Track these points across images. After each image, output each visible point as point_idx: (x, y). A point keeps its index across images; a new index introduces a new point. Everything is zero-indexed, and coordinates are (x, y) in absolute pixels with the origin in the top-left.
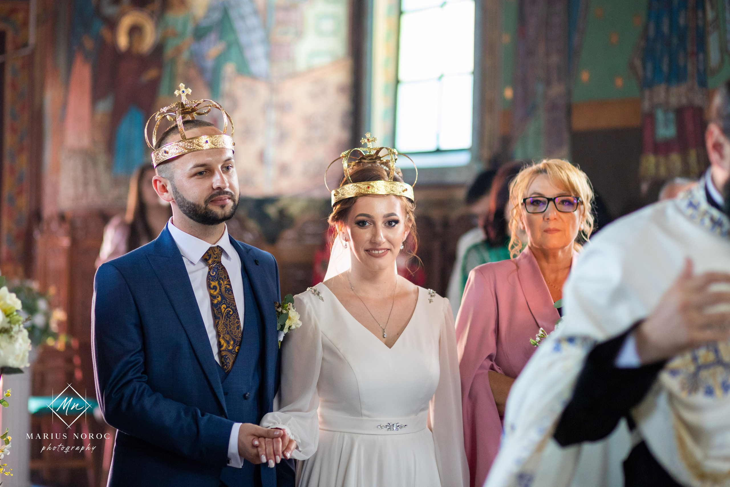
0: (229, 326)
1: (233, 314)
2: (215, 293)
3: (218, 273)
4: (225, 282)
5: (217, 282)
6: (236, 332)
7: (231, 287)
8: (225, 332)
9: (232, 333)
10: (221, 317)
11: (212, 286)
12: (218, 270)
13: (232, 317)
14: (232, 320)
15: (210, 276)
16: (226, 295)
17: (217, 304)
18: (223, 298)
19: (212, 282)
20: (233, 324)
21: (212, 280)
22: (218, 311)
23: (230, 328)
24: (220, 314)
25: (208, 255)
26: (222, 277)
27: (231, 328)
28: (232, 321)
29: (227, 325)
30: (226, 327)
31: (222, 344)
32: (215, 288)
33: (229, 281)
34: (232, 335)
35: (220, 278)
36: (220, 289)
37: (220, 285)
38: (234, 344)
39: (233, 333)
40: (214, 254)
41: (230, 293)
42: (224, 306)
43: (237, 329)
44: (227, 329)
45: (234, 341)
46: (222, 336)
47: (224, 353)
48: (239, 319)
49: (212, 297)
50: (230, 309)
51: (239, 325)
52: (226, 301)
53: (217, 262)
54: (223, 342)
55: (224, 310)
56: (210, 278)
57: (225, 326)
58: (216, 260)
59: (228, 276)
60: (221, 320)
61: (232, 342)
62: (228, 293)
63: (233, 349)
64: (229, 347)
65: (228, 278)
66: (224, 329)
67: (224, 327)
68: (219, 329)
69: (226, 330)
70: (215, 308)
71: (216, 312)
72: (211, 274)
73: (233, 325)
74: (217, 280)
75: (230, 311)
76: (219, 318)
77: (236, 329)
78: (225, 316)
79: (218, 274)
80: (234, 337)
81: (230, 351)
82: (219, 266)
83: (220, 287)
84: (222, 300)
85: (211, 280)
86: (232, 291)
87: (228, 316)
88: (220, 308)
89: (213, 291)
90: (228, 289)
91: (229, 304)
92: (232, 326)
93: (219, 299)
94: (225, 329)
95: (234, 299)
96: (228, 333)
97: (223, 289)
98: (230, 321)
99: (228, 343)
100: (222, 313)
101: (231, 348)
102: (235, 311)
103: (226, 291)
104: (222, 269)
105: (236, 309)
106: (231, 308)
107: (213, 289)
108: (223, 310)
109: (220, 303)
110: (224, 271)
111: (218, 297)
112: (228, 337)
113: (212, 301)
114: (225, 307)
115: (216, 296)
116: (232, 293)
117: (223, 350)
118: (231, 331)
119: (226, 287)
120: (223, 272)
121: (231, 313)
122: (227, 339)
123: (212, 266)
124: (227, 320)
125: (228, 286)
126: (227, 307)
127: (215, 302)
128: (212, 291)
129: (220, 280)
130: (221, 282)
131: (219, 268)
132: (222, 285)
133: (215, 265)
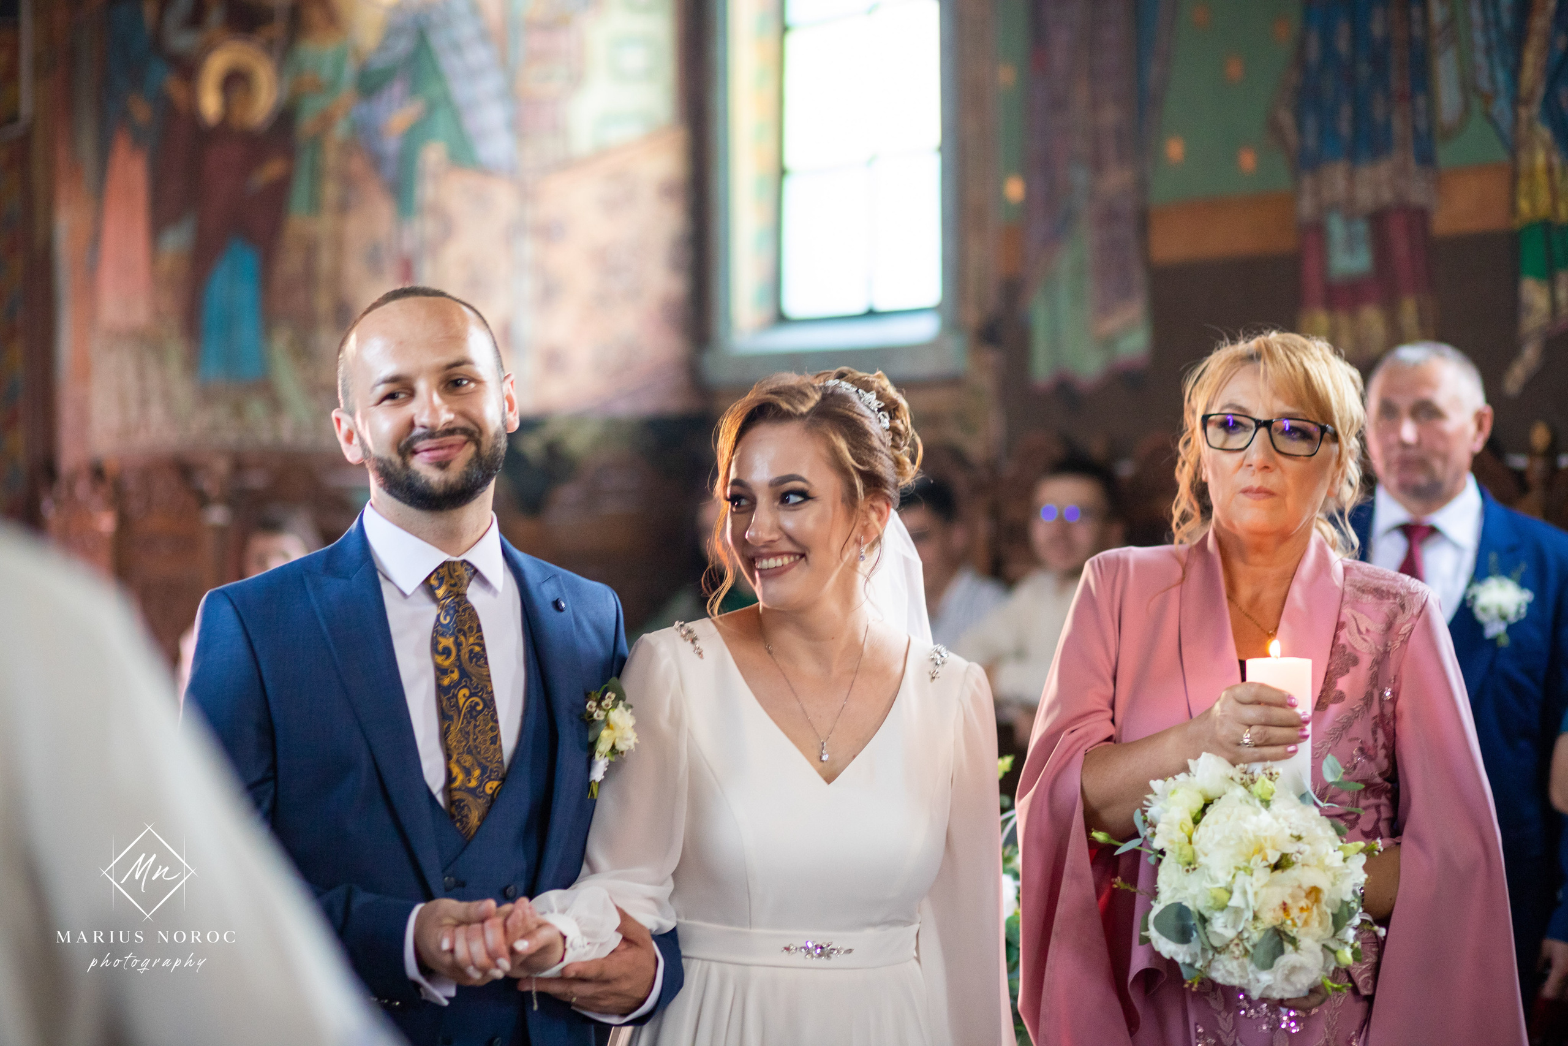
0: (472, 736)
1: (482, 710)
2: (447, 663)
3: (456, 619)
4: (471, 640)
5: (452, 639)
6: (487, 749)
7: (484, 650)
8: (464, 749)
9: (479, 753)
10: (455, 717)
11: (440, 647)
12: (456, 611)
13: (480, 717)
14: (480, 723)
15: (438, 626)
16: (471, 668)
17: (449, 687)
18: (464, 674)
19: (441, 639)
20: (483, 732)
21: (443, 635)
22: (451, 703)
23: (475, 740)
24: (454, 710)
25: (438, 579)
26: (463, 628)
27: (478, 740)
28: (479, 726)
29: (468, 733)
30: (467, 739)
31: (454, 774)
32: (447, 652)
33: (482, 638)
34: (478, 756)
35: (460, 631)
36: (458, 656)
37: (458, 645)
38: (482, 774)
39: (482, 752)
40: (452, 578)
41: (482, 661)
42: (465, 691)
43: (491, 744)
44: (468, 743)
45: (484, 769)
46: (455, 757)
47: (457, 796)
48: (496, 721)
49: (441, 671)
50: (477, 699)
51: (497, 734)
52: (471, 680)
53: (455, 594)
54: (456, 770)
55: (464, 700)
56: (438, 631)
57: (464, 736)
58: (455, 589)
59: (479, 626)
60: (454, 724)
61: (477, 773)
62: (476, 662)
63: (479, 786)
64: (469, 781)
65: (479, 629)
66: (459, 742)
67: (462, 739)
68: (449, 742)
69: (465, 746)
70: (445, 696)
71: (444, 704)
72: (442, 620)
73: (482, 735)
74: (451, 635)
75: (477, 704)
76: (451, 718)
77: (488, 743)
78: (465, 715)
79: (455, 623)
80: (484, 761)
81: (472, 791)
82: (458, 603)
83: (459, 651)
84: (461, 678)
85: (441, 635)
86: (486, 658)
87: (471, 715)
88: (455, 696)
89: (444, 657)
90: (477, 653)
91: (476, 688)
92: (480, 738)
93: (455, 676)
94: (462, 741)
95: (489, 676)
96: (469, 752)
97: (465, 655)
98: (475, 726)
99: (468, 772)
100: (458, 707)
101: (473, 783)
102: (490, 703)
103: (471, 659)
104: (464, 610)
105: (492, 699)
106: (481, 697)
107: (442, 653)
108: (461, 702)
109: (456, 685)
110: (469, 614)
111: (452, 672)
112: (468, 760)
113: (438, 680)
114: (467, 694)
115: (447, 670)
116: (486, 663)
117: (455, 789)
118: (476, 747)
119: (471, 651)
120: (467, 616)
121: (479, 708)
122: (467, 764)
123: (445, 603)
124: (469, 723)
125: (477, 649)
126: (472, 695)
127: (446, 682)
128: (440, 659)
129: (459, 635)
130: (462, 638)
131: (459, 607)
132: (464, 646)
133: (450, 602)
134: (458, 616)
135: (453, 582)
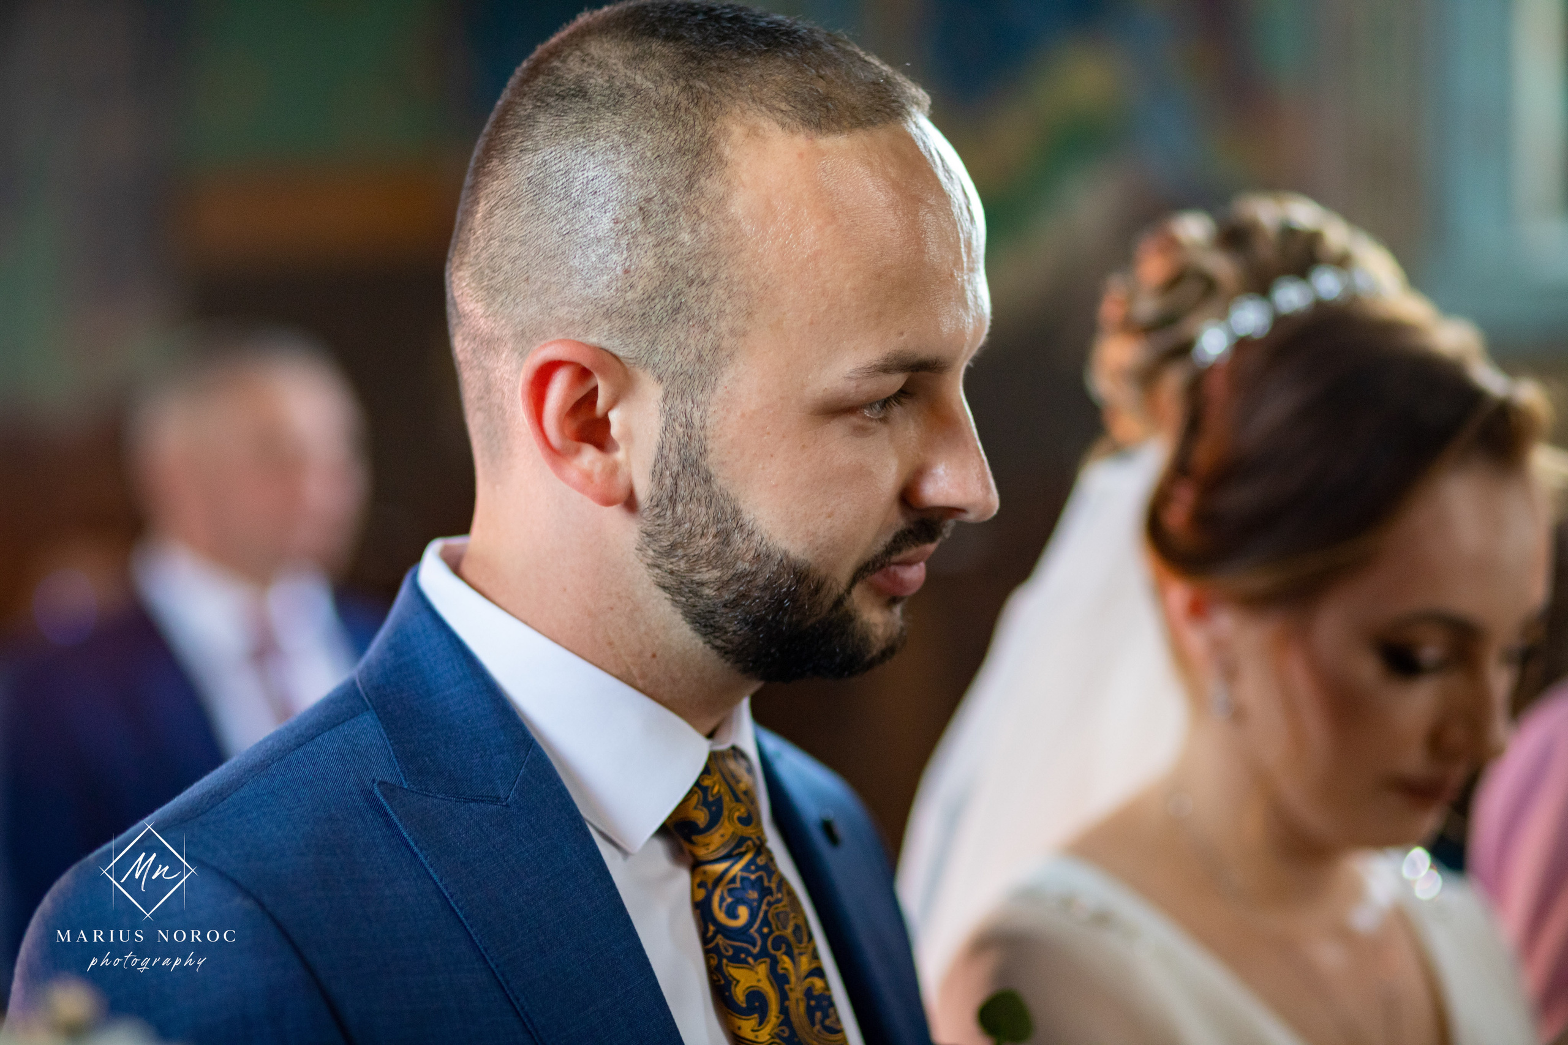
2: (765, 1033)
3: (766, 913)
4: (804, 963)
5: (763, 968)
11: (736, 994)
12: (765, 892)
15: (716, 933)
16: (814, 1038)
19: (735, 969)
21: (735, 959)
25: (705, 803)
26: (784, 935)
32: (753, 1005)
33: (818, 959)
35: (779, 943)
36: (786, 1011)
37: (781, 981)
40: (737, 799)
41: (830, 1021)
56: (721, 948)
58: (749, 831)
62: (821, 1024)
65: (811, 940)
72: (721, 917)
74: (763, 954)
79: (766, 922)
83: (785, 997)
89: (750, 1018)
90: (821, 996)
97: (797, 1006)
103: (810, 1012)
104: (779, 889)
107: (744, 1009)
110: (789, 895)
116: (839, 1023)
119: (807, 993)
120: (786, 902)
123: (727, 871)
125: (818, 985)
128: (746, 1022)
129: (779, 953)
130: (787, 962)
131: (769, 881)
132: (793, 983)
133: (746, 868)
134: (770, 904)
135: (741, 811)
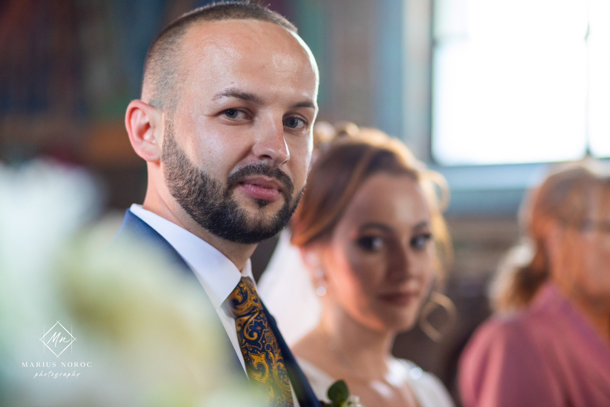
2: (264, 381)
3: (264, 335)
4: (279, 356)
5: (263, 356)
11: (254, 365)
12: (263, 327)
15: (245, 342)
16: (281, 385)
18: (279, 390)
19: (252, 356)
21: (253, 352)
25: (241, 293)
26: (270, 343)
32: (260, 369)
35: (269, 347)
36: (271, 372)
37: (269, 361)
41: (286, 379)
53: (259, 309)
56: (247, 347)
58: (257, 305)
62: (283, 380)
72: (247, 336)
74: (263, 350)
82: (263, 318)
83: (271, 367)
84: (276, 396)
85: (250, 351)
89: (259, 375)
90: (282, 370)
93: (273, 393)
97: (276, 372)
103: (280, 376)
104: (268, 327)
107: (257, 372)
111: (270, 389)
115: (265, 387)
119: (279, 368)
120: (271, 332)
123: (249, 319)
125: (281, 365)
128: (257, 377)
129: (269, 351)
130: (271, 355)
132: (274, 362)
133: (256, 318)
134: (265, 332)
135: (254, 297)
